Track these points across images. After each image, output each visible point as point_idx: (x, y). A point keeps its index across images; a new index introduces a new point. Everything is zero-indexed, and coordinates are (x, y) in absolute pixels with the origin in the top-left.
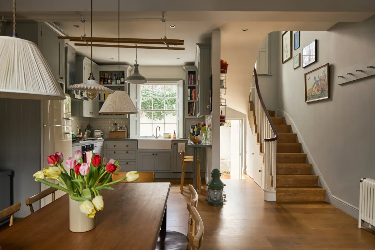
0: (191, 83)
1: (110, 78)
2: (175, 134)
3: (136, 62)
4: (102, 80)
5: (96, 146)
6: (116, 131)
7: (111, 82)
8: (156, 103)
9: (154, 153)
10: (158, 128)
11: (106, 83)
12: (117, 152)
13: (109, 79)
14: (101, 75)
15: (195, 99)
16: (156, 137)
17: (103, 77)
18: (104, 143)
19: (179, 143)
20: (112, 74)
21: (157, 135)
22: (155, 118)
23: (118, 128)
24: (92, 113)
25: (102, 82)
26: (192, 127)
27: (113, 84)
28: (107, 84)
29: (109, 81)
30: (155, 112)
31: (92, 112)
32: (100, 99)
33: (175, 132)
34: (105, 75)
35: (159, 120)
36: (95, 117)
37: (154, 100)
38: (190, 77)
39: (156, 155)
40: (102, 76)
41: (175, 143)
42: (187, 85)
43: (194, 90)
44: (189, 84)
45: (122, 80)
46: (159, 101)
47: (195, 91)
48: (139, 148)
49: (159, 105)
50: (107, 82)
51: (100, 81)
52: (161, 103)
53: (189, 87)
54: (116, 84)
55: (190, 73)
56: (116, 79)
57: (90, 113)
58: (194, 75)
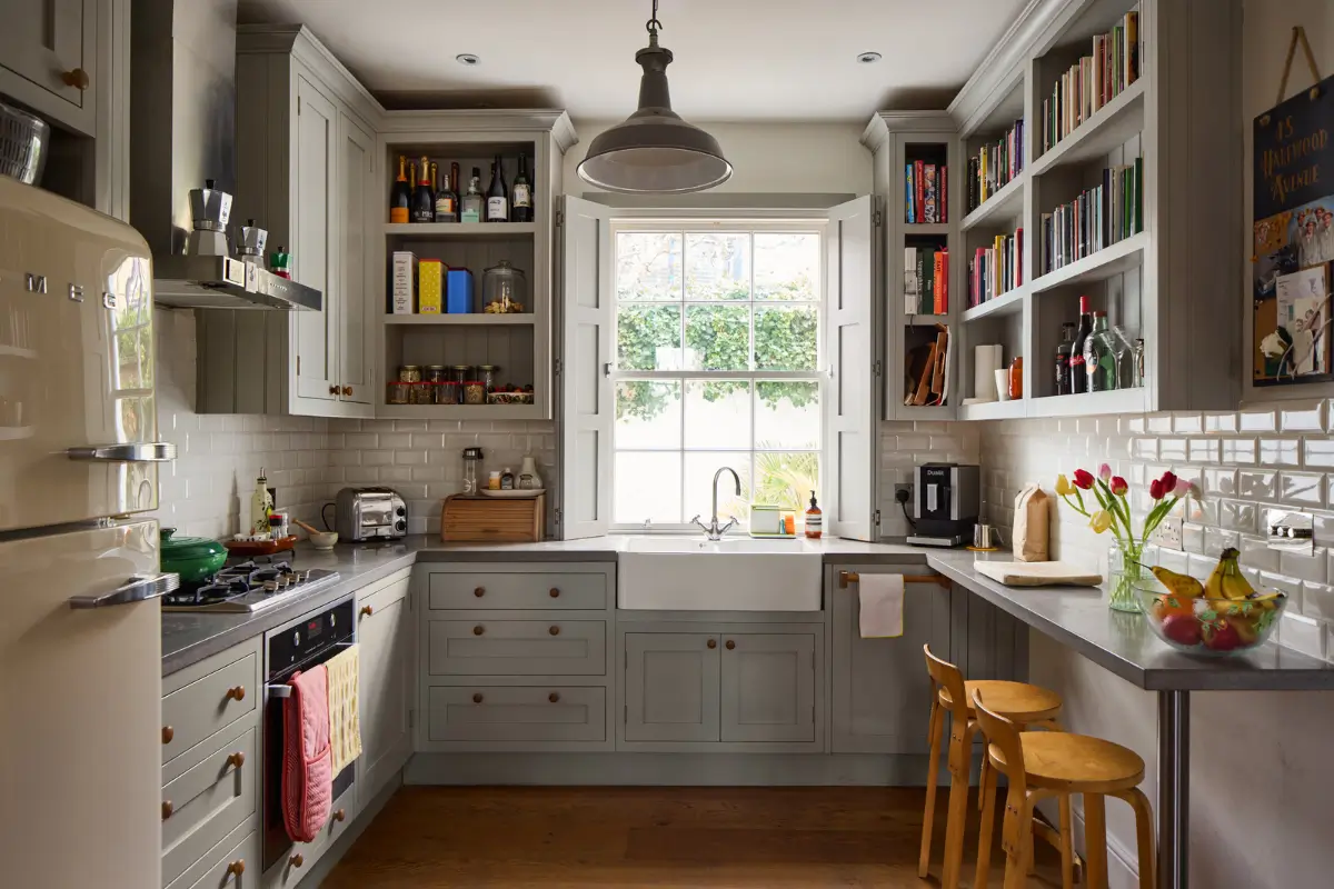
0: (920, 216)
1: (447, 186)
2: (814, 509)
3: (653, 33)
4: (404, 200)
5: (367, 611)
6: (481, 497)
7: (457, 206)
8: (632, 345)
9: (716, 637)
10: (727, 482)
11: (427, 214)
12: (490, 631)
13: (444, 194)
14: (396, 172)
15: (945, 308)
16: (711, 532)
17: (407, 184)
18: (413, 579)
19: (862, 576)
20: (456, 168)
21: (715, 519)
22: (626, 411)
23: (495, 476)
24: (347, 391)
25: (404, 211)
26: (930, 473)
27: (463, 219)
28: (433, 220)
29: (445, 205)
30: (627, 383)
31: (344, 383)
32: (390, 309)
33: (813, 501)
34: (419, 170)
35: (644, 418)
36: (358, 414)
37: (624, 331)
38: (919, 177)
39: (730, 646)
40: (402, 178)
41: (840, 573)
42: (898, 229)
43: (938, 256)
44: (907, 221)
45: (521, 195)
46: (646, 335)
47: (946, 259)
48: (623, 605)
49: (647, 353)
50: (433, 209)
51: (394, 202)
52: (655, 341)
53: (911, 240)
54: (486, 218)
55: (916, 154)
56: (485, 196)
57: (333, 390)
58: (938, 170)
